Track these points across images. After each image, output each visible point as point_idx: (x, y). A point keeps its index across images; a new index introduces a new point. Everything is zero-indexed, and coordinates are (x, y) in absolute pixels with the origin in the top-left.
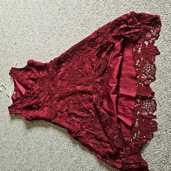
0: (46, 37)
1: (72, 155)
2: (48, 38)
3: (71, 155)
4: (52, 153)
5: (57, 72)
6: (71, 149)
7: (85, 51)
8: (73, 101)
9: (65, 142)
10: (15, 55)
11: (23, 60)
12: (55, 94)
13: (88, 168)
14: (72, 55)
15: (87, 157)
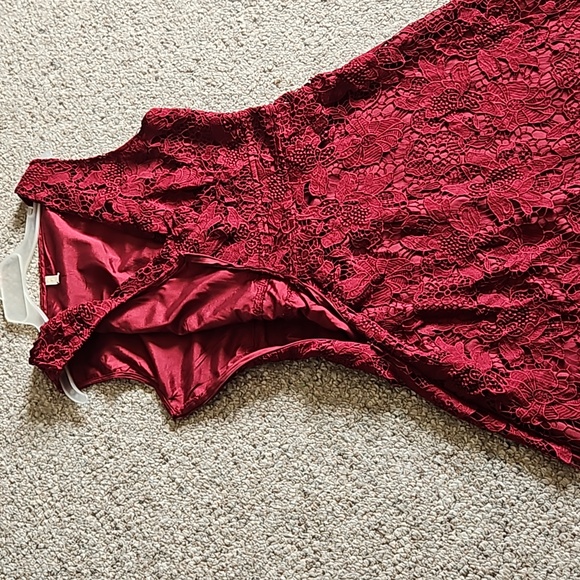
0: (240, 19)
1: (449, 520)
2: (255, 20)
3: (440, 519)
4: (316, 542)
5: (326, 135)
6: (442, 492)
7: (476, 38)
8: (426, 254)
9: (399, 464)
10: (51, 114)
11: (104, 127)
12: (322, 234)
13: (561, 563)
14: (407, 58)
15: (547, 504)
